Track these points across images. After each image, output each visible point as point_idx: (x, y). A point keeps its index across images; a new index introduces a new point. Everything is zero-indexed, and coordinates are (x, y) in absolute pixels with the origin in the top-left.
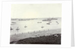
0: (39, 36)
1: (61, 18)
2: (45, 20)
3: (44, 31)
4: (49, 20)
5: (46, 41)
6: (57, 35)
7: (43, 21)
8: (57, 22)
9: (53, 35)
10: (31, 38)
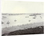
0: (27, 29)
1: (43, 13)
2: (32, 15)
3: (31, 24)
4: (35, 15)
5: (32, 32)
6: (41, 27)
7: (30, 15)
8: (41, 17)
9: (38, 27)
10: (20, 30)
